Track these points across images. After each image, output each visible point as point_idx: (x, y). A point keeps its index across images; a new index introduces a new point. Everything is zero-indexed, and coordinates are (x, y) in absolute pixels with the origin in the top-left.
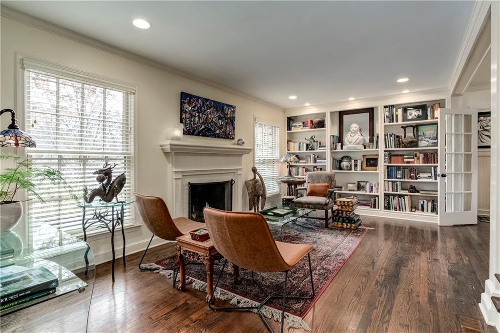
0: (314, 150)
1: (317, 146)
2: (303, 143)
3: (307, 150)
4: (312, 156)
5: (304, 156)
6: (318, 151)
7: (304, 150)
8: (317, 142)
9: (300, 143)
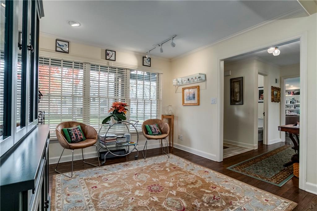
0: (294, 103)
1: (296, 102)
2: (289, 101)
3: (290, 103)
4: (293, 106)
5: (289, 106)
6: (296, 104)
7: (289, 104)
8: (296, 100)
9: (287, 101)
